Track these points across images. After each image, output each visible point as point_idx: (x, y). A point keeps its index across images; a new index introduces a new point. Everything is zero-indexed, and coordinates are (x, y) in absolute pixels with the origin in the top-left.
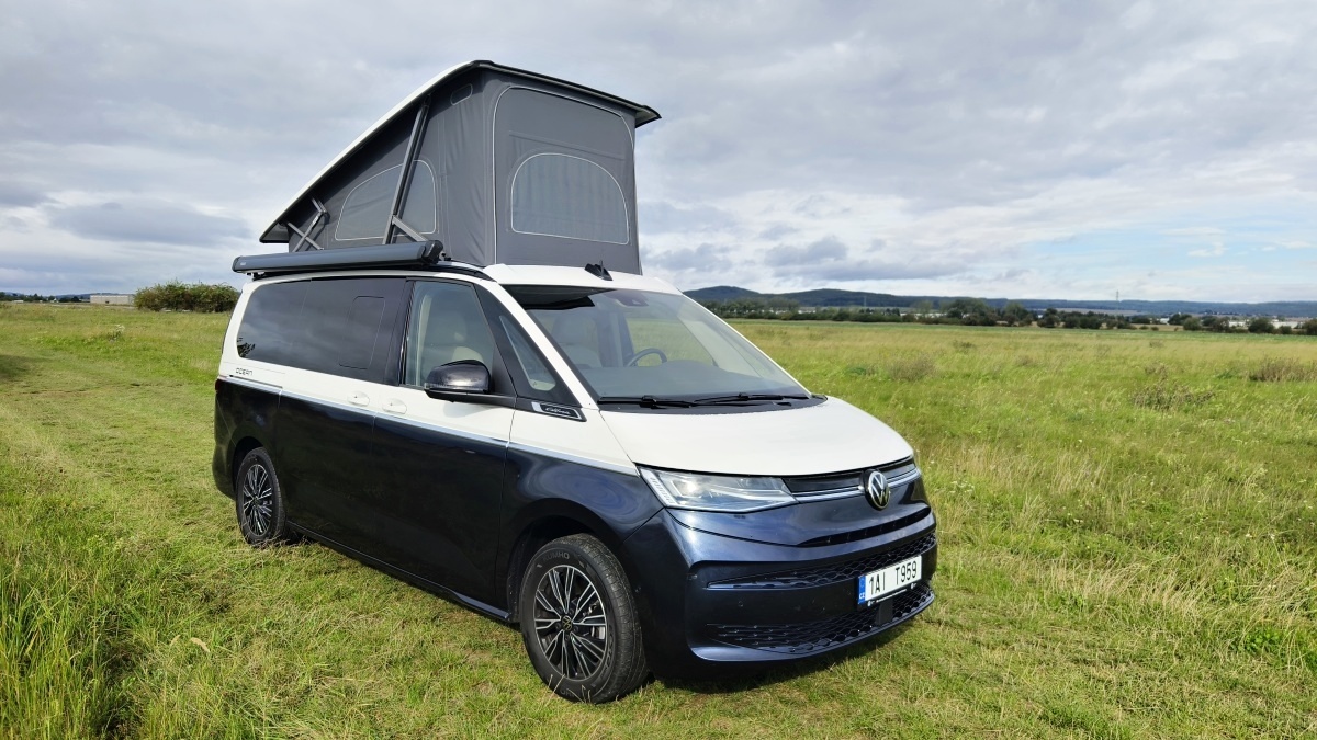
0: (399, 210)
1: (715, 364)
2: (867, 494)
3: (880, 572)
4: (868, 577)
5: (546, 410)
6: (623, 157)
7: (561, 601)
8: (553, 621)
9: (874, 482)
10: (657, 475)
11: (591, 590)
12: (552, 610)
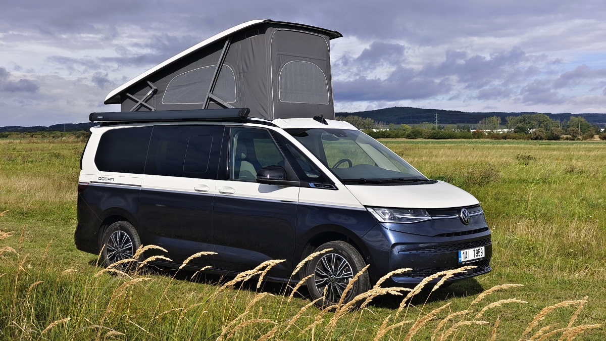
0: (212, 90)
1: (376, 165)
2: (460, 218)
3: (467, 251)
4: (462, 252)
5: (317, 186)
6: (325, 59)
7: (329, 269)
8: (325, 279)
9: (463, 213)
10: (374, 210)
11: (345, 262)
12: (325, 274)
